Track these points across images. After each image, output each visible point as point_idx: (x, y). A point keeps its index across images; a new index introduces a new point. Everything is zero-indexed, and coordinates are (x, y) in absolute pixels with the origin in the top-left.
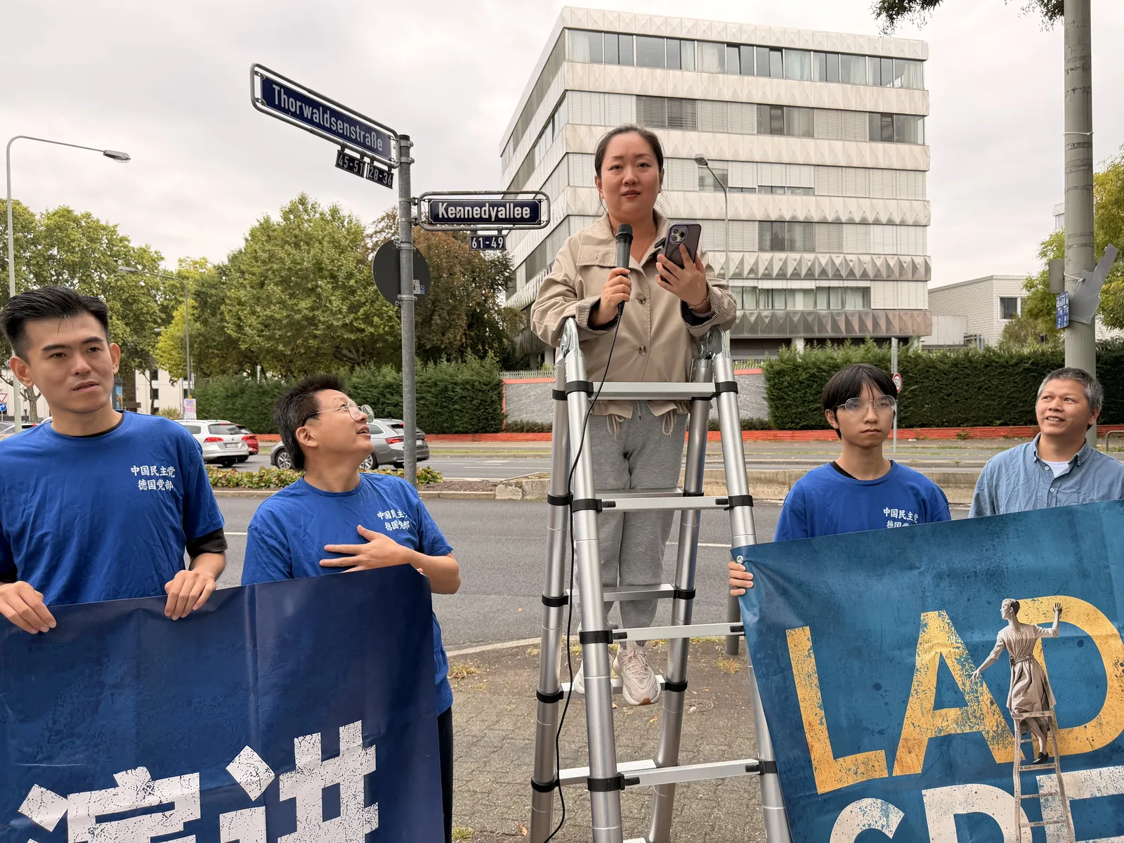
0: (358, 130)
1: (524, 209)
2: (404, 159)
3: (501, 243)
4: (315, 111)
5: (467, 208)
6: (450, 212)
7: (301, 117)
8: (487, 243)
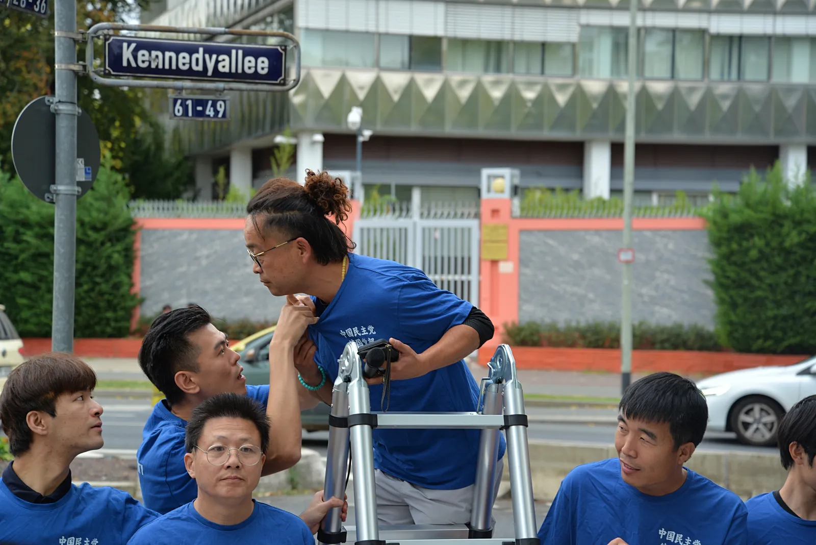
1: (261, 59)
5: (167, 54)
8: (199, 108)
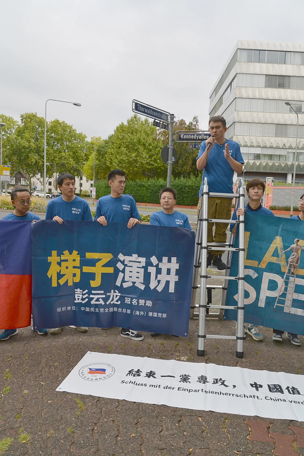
0: (159, 114)
1: (207, 136)
2: (172, 121)
3: (199, 146)
4: (148, 110)
5: (189, 136)
6: (184, 137)
7: (144, 112)
8: (195, 146)
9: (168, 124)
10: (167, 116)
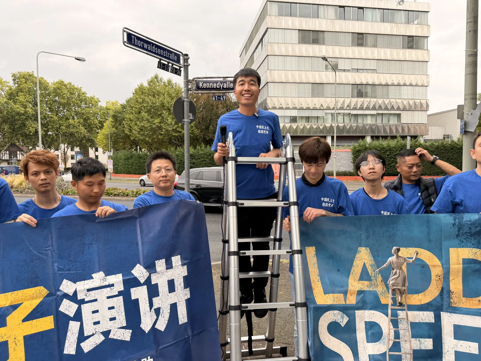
0: (167, 53)
2: (186, 64)
4: (149, 45)
5: (211, 84)
6: (204, 85)
7: (143, 48)
8: (219, 98)
9: (180, 67)
10: (178, 56)
